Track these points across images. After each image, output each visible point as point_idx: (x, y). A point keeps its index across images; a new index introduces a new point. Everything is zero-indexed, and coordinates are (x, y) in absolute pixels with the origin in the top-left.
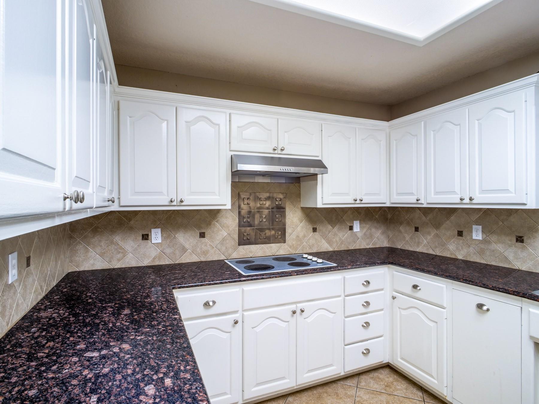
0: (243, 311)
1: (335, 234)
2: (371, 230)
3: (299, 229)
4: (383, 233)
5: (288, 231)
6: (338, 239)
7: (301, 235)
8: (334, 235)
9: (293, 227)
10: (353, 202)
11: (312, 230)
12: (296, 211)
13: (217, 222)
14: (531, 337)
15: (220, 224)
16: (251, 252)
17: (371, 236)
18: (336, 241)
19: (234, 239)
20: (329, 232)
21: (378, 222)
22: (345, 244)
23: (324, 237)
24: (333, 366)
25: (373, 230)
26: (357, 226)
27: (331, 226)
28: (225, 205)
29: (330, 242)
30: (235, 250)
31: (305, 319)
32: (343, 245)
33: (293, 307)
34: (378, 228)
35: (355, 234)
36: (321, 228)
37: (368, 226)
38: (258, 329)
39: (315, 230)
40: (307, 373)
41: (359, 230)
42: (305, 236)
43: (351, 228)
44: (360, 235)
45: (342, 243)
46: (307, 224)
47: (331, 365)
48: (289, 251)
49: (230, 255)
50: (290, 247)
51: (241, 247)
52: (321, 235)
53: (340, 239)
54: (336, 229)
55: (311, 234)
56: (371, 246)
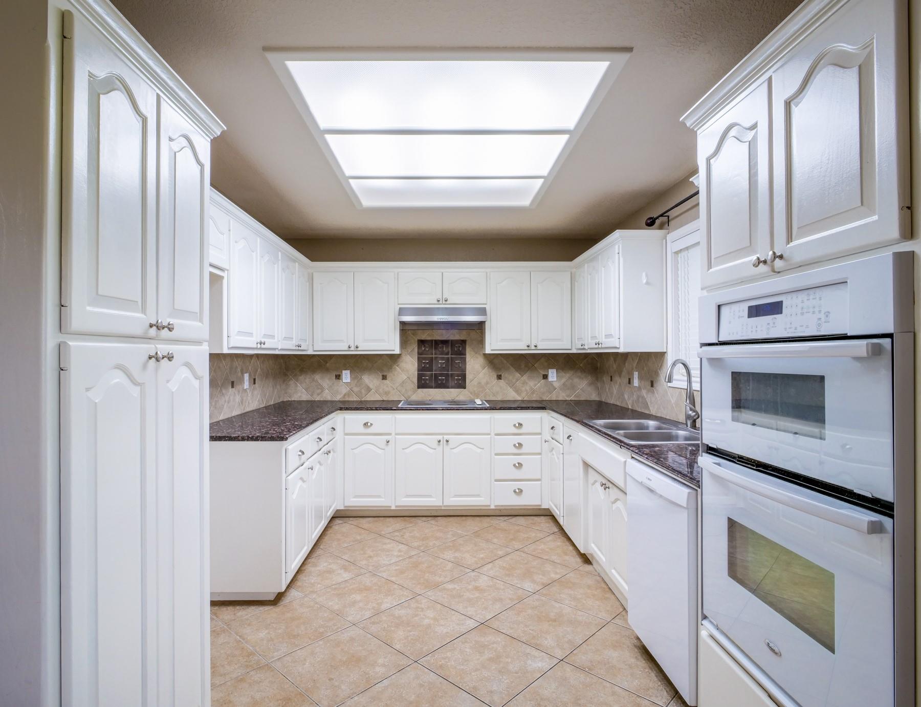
0: (396, 434)
1: (525, 383)
2: (572, 379)
3: (481, 375)
4: (590, 384)
5: (469, 377)
6: (528, 388)
7: (483, 382)
8: (523, 384)
9: (474, 374)
10: (526, 348)
11: (496, 377)
12: (477, 358)
13: (397, 366)
14: (582, 458)
15: (400, 368)
16: (429, 395)
17: (573, 387)
18: (526, 390)
19: (413, 382)
20: (517, 380)
21: (583, 370)
22: (537, 394)
23: (512, 385)
24: (481, 497)
25: (576, 380)
26: (553, 375)
27: (520, 374)
28: (394, 350)
29: (518, 391)
30: (414, 392)
31: (451, 449)
32: (534, 395)
33: (440, 437)
34: (583, 379)
35: (551, 383)
36: (506, 375)
37: (568, 375)
38: (407, 451)
39: (499, 377)
40: (454, 497)
41: (555, 379)
42: (487, 383)
43: (545, 377)
44: (556, 385)
45: (533, 393)
46: (490, 371)
47: (478, 496)
48: (470, 397)
49: (409, 397)
50: (471, 393)
51: (420, 390)
52: (507, 383)
53: (531, 389)
54: (525, 378)
55: (494, 381)
56: (572, 398)
